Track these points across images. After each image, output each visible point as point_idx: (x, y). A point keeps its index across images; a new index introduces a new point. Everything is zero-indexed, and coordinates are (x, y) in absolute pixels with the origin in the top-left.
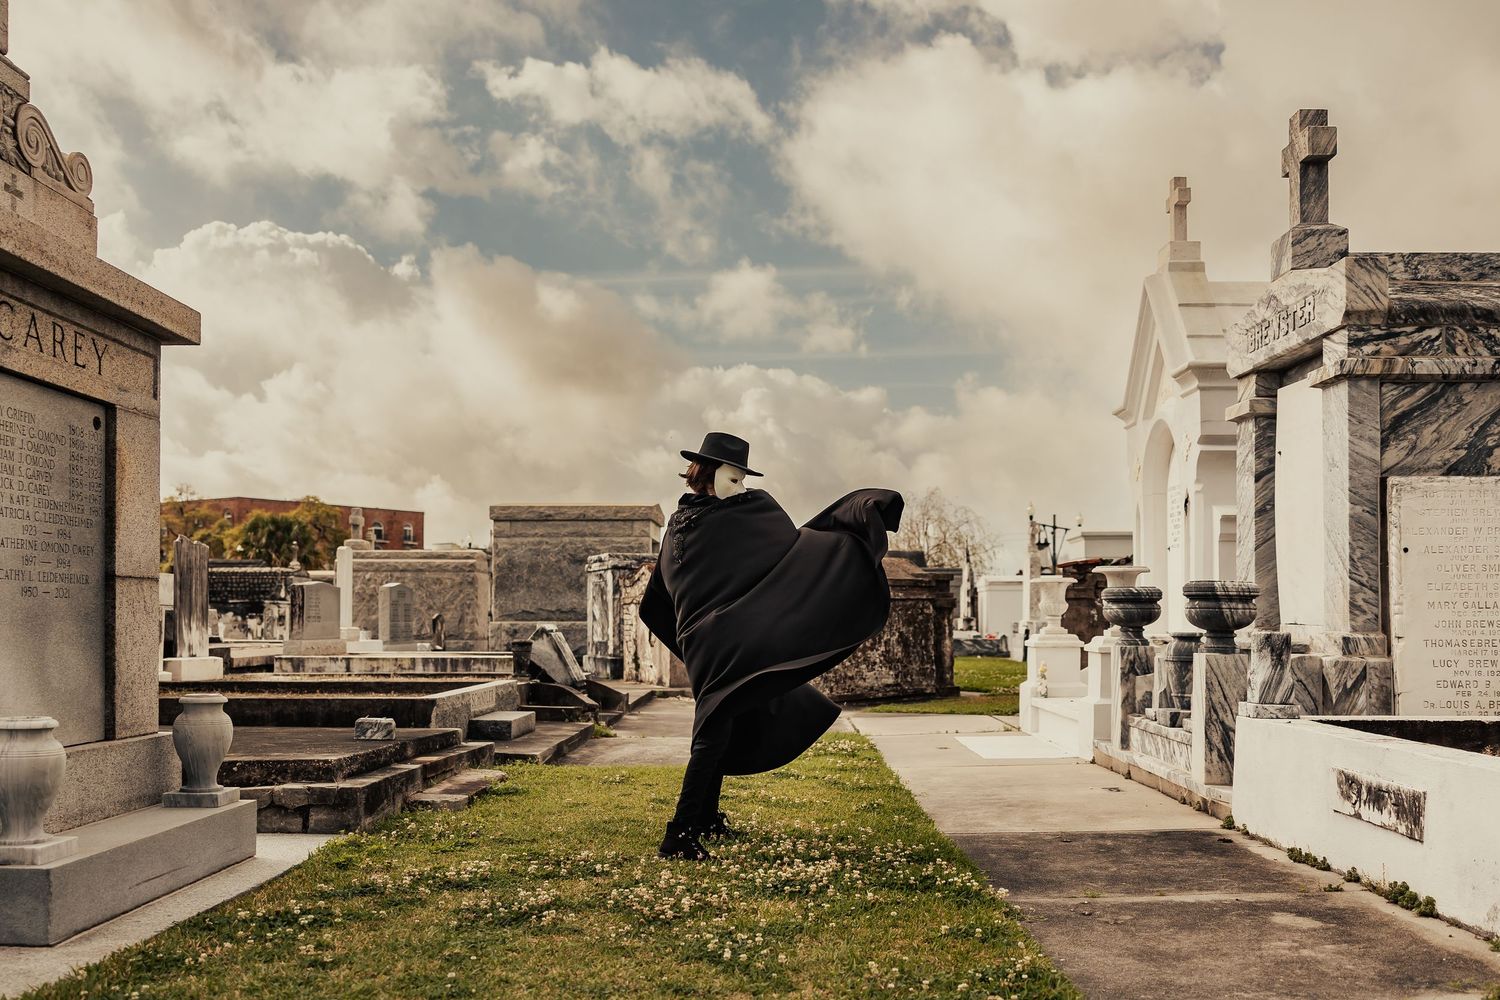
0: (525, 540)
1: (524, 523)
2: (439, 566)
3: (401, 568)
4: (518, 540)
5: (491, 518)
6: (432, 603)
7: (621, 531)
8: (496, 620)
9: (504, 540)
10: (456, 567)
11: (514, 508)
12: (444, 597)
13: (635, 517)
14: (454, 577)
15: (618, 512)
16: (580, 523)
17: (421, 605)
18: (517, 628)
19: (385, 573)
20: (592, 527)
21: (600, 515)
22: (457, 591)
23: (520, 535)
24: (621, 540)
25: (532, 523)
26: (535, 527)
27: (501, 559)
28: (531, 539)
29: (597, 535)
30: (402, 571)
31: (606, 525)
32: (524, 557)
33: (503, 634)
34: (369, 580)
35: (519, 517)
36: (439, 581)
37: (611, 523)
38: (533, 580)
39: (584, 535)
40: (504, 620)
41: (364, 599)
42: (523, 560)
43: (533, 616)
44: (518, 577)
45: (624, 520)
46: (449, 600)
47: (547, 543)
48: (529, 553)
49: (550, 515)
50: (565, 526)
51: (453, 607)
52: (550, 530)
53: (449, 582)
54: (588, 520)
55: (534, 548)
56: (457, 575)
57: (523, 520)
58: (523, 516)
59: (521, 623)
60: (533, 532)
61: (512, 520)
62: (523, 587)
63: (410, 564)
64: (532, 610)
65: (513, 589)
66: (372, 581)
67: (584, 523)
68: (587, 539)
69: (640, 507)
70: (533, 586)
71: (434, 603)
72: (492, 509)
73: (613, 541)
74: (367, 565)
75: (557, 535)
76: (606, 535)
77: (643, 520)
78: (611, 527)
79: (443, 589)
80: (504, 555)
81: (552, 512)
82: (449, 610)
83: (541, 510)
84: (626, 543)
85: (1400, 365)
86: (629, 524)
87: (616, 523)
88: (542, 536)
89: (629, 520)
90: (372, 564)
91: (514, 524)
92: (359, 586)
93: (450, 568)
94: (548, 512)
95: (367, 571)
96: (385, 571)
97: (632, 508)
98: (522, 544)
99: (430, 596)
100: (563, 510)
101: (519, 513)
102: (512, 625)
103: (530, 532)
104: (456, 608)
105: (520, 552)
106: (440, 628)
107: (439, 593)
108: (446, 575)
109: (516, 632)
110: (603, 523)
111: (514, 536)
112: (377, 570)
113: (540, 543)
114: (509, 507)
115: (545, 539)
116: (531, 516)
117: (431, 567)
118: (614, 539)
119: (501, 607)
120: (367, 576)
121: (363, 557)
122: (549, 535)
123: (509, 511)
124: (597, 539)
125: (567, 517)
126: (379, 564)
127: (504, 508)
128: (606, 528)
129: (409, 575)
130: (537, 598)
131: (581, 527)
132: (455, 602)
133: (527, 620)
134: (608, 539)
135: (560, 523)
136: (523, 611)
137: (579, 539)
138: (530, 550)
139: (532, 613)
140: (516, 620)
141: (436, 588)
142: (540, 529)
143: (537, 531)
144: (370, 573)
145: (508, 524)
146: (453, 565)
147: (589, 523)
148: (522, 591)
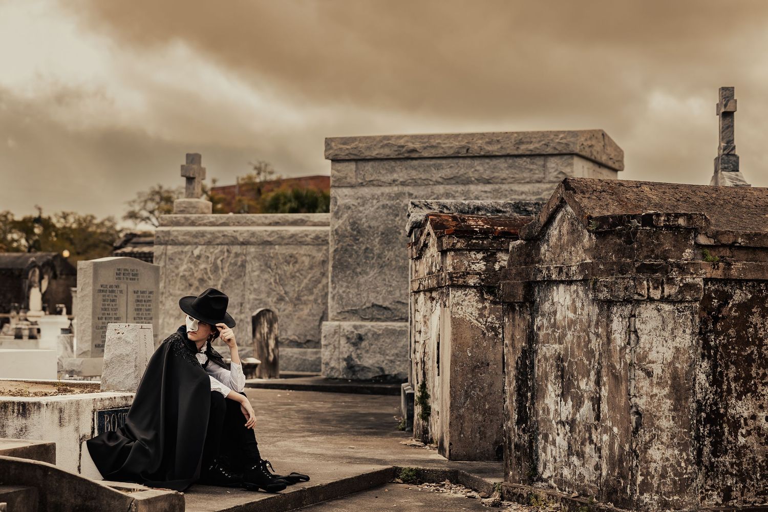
0: (378, 191)
1: (376, 164)
2: (293, 236)
3: (241, 240)
4: (366, 191)
5: (327, 158)
6: (283, 292)
7: (526, 175)
8: (333, 320)
9: (346, 191)
10: (317, 238)
11: (361, 139)
12: (300, 283)
13: (549, 150)
14: (314, 253)
15: (521, 142)
16: (461, 161)
17: (269, 294)
18: (362, 331)
19: (220, 247)
20: (481, 168)
21: (493, 149)
22: (318, 274)
23: (371, 183)
24: (526, 188)
25: (387, 164)
26: (393, 171)
27: (340, 221)
28: (387, 190)
29: (488, 182)
30: (243, 244)
31: (502, 164)
32: (375, 218)
33: (343, 341)
34: (199, 257)
35: (367, 154)
36: (292, 259)
37: (510, 161)
38: (389, 254)
39: (468, 182)
40: (344, 319)
41: (191, 285)
42: (373, 223)
43: (387, 314)
44: (367, 249)
45: (532, 156)
46: (306, 287)
47: (410, 195)
48: (383, 212)
49: (414, 151)
50: (438, 168)
51: (312, 298)
52: (414, 174)
53: (307, 261)
54: (473, 157)
55: (389, 203)
56: (319, 250)
57: (375, 159)
58: (374, 154)
59: (369, 324)
60: (389, 178)
61: (359, 160)
62: (372, 267)
63: (253, 234)
64: (386, 304)
65: (359, 270)
66: (202, 259)
67: (468, 162)
68: (472, 187)
69: (557, 134)
70: (389, 265)
71: (286, 293)
72: (328, 142)
73: (515, 192)
74: (196, 235)
75: (426, 183)
76: (503, 181)
77: (561, 155)
78: (510, 167)
79: (298, 271)
80: (345, 216)
81: (417, 146)
82: (305, 303)
83: (402, 142)
84: (534, 193)
86: (540, 162)
87: (520, 161)
88: (403, 184)
89: (540, 155)
90: (203, 234)
91: (361, 164)
92: (185, 267)
93: (308, 239)
94: (411, 146)
95: (197, 244)
96: (221, 244)
97: (544, 135)
98: (373, 197)
99: (281, 281)
100: (434, 142)
101: (369, 148)
102: (355, 327)
103: (383, 179)
104: (316, 300)
105: (369, 210)
106: (265, 330)
107: (293, 277)
108: (303, 250)
109: (360, 338)
110: (494, 162)
111: (361, 185)
112: (209, 243)
113: (399, 196)
114: (354, 139)
115: (407, 189)
116: (386, 152)
117: (282, 238)
118: (516, 187)
119: (341, 298)
120: (197, 252)
121: (193, 224)
122: (415, 183)
123: (353, 145)
124: (488, 188)
125: (440, 152)
126: (212, 233)
127: (346, 141)
128: (503, 169)
129: (252, 249)
130: (394, 283)
131: (462, 168)
132: (316, 291)
133: (378, 320)
134: (505, 187)
135: (433, 162)
136: (373, 305)
137: (460, 188)
138: (384, 207)
139: (386, 308)
140: (363, 319)
141: (289, 269)
142: (401, 174)
143: (395, 176)
144: (200, 247)
145: (353, 166)
146: (313, 235)
147: (477, 162)
148: (372, 273)
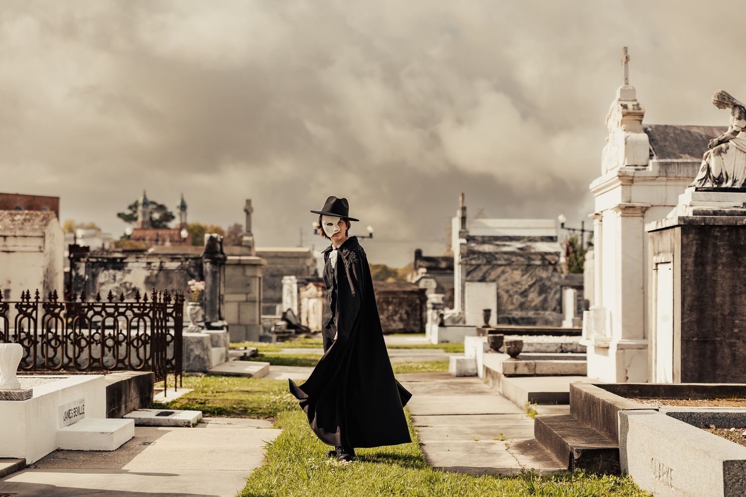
85: (469, 262)
